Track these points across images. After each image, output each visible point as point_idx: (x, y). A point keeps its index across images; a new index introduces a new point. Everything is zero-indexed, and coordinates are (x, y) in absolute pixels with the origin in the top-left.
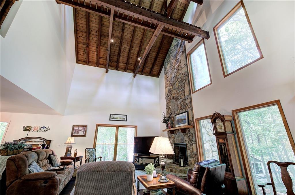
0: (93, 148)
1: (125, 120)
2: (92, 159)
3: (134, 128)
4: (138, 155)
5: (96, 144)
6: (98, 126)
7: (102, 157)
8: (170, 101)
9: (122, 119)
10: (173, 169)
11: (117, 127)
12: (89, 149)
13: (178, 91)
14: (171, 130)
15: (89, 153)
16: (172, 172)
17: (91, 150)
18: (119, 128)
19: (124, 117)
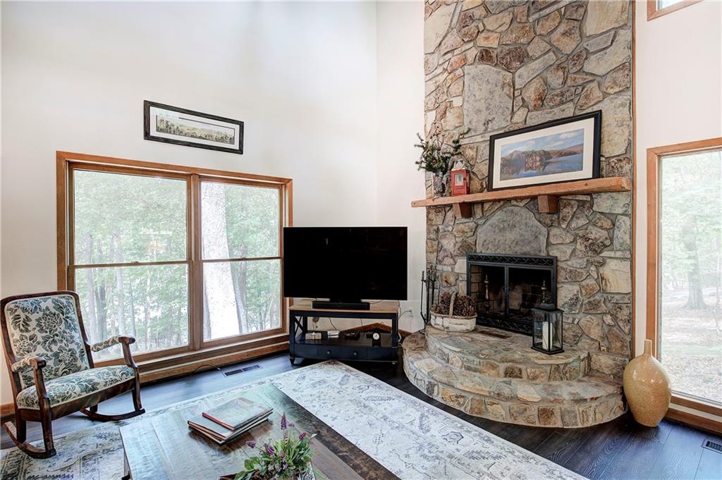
0: (55, 290)
1: (236, 147)
2: (65, 356)
3: (277, 191)
4: (316, 305)
5: (72, 267)
6: (72, 166)
7: (133, 340)
8: (459, 72)
9: (217, 140)
10: (519, 366)
11: (193, 177)
12: (27, 303)
13: (528, 16)
14: (464, 203)
15: (33, 324)
16: (516, 377)
17: (48, 303)
18: (204, 185)
19: (230, 133)
